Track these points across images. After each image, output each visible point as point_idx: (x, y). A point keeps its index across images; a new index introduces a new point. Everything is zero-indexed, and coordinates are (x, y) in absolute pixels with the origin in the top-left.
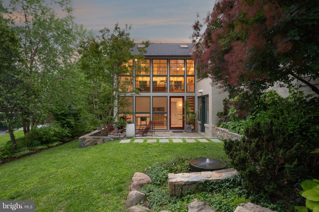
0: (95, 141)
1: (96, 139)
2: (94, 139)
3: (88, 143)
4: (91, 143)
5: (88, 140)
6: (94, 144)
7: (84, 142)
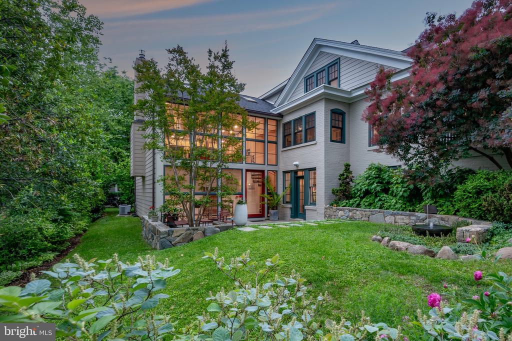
0: (190, 234)
1: (192, 231)
2: (189, 232)
3: (178, 239)
4: (183, 238)
5: (178, 234)
6: (189, 239)
7: (170, 238)
